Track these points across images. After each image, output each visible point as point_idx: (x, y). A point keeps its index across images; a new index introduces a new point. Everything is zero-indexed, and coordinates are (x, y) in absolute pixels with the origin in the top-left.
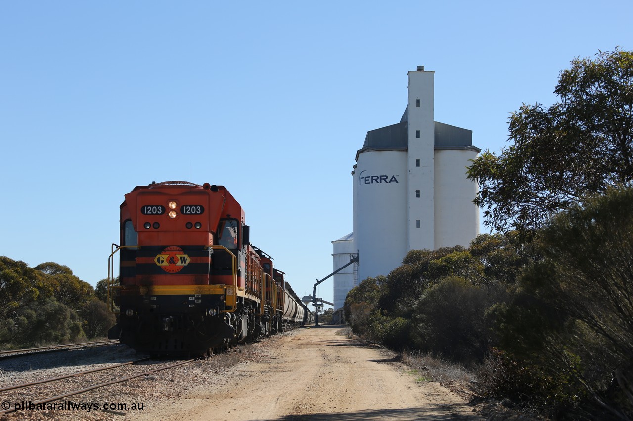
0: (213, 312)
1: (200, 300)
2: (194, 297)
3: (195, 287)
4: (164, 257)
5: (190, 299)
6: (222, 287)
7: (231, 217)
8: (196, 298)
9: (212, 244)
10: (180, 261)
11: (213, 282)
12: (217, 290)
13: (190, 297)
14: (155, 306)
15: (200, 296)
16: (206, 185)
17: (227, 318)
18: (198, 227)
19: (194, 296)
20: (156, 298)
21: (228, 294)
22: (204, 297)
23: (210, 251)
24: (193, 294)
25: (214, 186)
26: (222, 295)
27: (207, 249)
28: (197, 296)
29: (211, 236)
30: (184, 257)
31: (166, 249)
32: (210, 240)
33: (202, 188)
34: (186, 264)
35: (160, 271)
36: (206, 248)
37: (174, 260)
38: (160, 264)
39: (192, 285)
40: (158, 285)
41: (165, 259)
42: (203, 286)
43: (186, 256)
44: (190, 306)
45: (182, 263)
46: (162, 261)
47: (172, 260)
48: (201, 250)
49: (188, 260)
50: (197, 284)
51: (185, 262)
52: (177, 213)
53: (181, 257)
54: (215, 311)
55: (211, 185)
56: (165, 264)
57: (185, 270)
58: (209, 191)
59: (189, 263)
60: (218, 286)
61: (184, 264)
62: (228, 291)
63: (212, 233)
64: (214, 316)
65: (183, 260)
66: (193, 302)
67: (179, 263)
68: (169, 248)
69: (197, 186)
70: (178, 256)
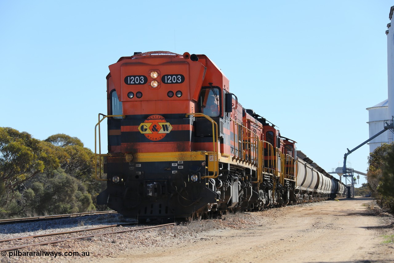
0: (195, 178)
1: (183, 166)
2: (176, 164)
3: (177, 154)
4: (147, 125)
5: (173, 165)
6: (203, 153)
7: (213, 85)
8: (178, 165)
9: (194, 112)
10: (162, 129)
11: (195, 149)
12: (199, 156)
13: (173, 164)
14: (140, 172)
15: (182, 163)
16: (186, 55)
17: (210, 183)
18: (179, 96)
19: (177, 162)
20: (140, 165)
21: (210, 160)
22: (186, 163)
23: (192, 119)
24: (176, 160)
25: (193, 55)
26: (203, 161)
27: (189, 117)
28: (180, 162)
29: (192, 105)
30: (166, 125)
31: (149, 118)
32: (191, 108)
33: (183, 57)
34: (168, 132)
35: (144, 139)
36: (187, 116)
37: (157, 128)
38: (144, 132)
39: (175, 151)
40: (142, 152)
41: (148, 128)
42: (185, 152)
43: (168, 124)
44: (173, 173)
45: (164, 130)
46: (146, 130)
47: (154, 129)
48: (183, 118)
49: (170, 128)
50: (179, 151)
51: (167, 130)
52: (158, 82)
53: (163, 125)
54: (196, 176)
55: (191, 54)
56: (149, 132)
57: (168, 138)
58: (189, 60)
59: (171, 131)
60: (199, 152)
61: (166, 132)
62: (210, 157)
63: (194, 101)
64: (196, 182)
65: (165, 128)
66: (176, 168)
67: (162, 131)
68: (152, 117)
69: (177, 56)
70: (161, 124)
